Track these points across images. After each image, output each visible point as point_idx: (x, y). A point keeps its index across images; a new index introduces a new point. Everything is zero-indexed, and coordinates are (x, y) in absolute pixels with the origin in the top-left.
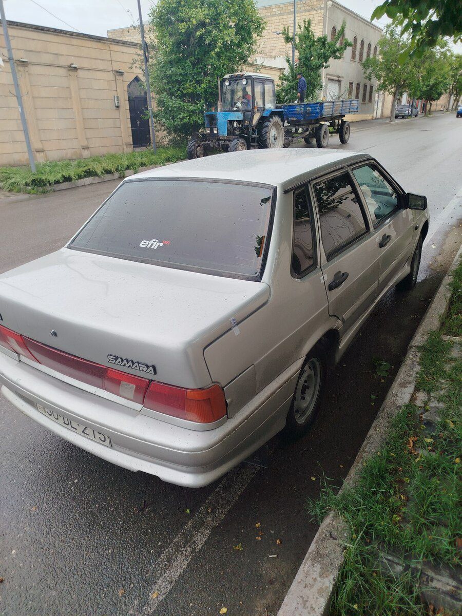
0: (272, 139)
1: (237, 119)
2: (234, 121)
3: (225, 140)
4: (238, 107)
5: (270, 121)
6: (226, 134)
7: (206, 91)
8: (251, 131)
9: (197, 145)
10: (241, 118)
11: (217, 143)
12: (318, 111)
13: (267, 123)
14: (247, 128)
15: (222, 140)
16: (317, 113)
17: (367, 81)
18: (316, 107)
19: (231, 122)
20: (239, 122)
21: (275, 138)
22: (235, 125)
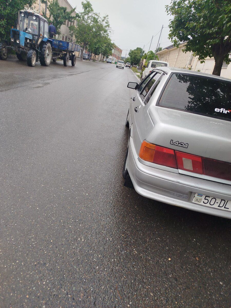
0: (47, 55)
1: (30, 38)
2: (28, 39)
3: (23, 49)
4: (29, 31)
5: (46, 45)
6: (23, 45)
7: (8, 15)
8: (36, 47)
9: (3, 46)
10: (31, 38)
11: (18, 49)
12: (66, 46)
13: (45, 46)
14: (34, 45)
15: (21, 48)
16: (65, 47)
17: (70, 36)
18: (65, 44)
19: (26, 39)
20: (30, 40)
21: (48, 55)
22: (28, 41)
